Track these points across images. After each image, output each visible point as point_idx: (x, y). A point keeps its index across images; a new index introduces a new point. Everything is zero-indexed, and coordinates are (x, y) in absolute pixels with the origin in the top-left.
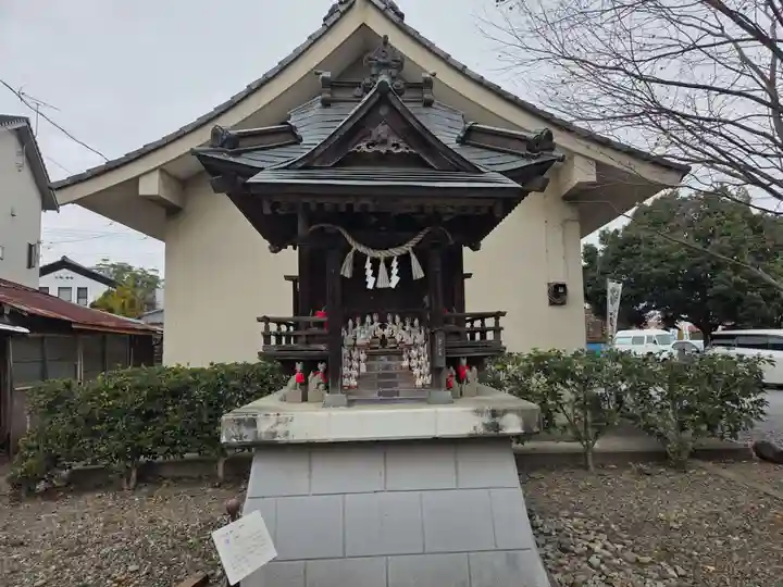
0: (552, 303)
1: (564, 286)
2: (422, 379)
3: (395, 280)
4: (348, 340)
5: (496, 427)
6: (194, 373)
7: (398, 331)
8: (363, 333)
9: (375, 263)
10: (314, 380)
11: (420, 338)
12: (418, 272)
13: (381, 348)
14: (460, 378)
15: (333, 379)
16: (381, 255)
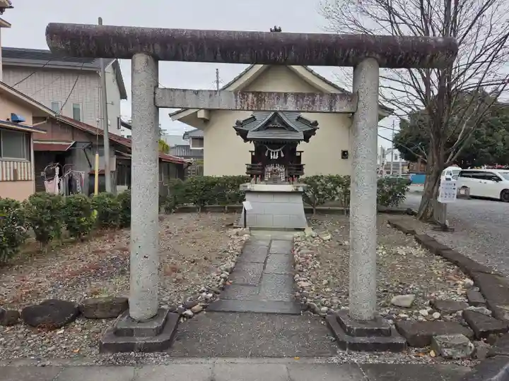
0: (342, 158)
1: (347, 152)
2: (283, 179)
3: (277, 157)
4: (266, 170)
5: (297, 189)
6: (219, 178)
7: (278, 168)
8: (270, 168)
9: (273, 152)
10: (258, 179)
11: (284, 170)
12: (282, 155)
13: (274, 172)
14: (293, 180)
15: (262, 179)
16: (274, 151)
